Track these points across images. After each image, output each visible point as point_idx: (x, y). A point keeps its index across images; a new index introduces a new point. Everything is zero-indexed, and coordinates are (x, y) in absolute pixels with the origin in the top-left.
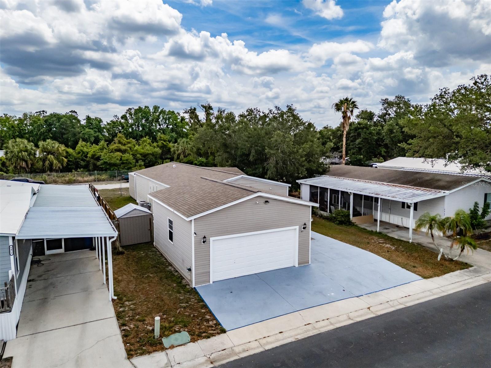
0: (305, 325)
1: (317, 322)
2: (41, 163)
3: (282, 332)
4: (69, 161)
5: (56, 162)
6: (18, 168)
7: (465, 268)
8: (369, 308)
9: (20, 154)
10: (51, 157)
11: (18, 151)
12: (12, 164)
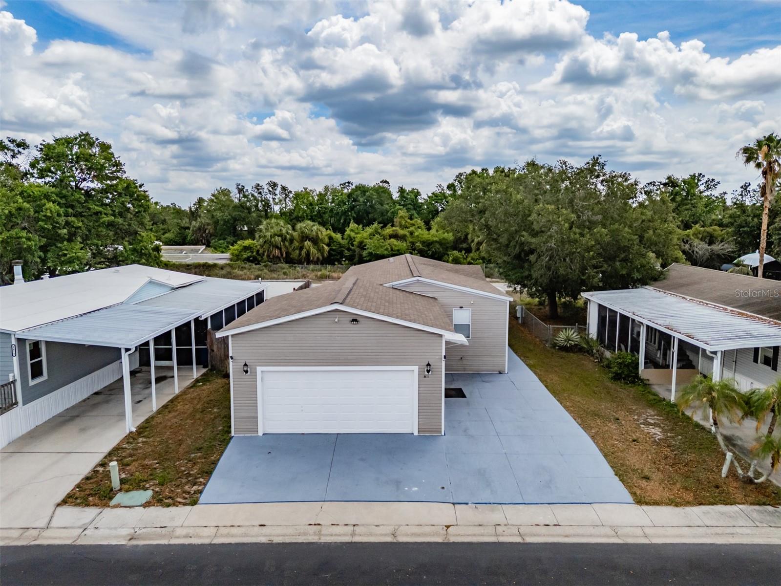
0: (310, 525)
1: (332, 525)
2: (298, 252)
3: (264, 525)
4: (331, 250)
5: (313, 250)
6: (271, 257)
7: (769, 505)
8: (448, 527)
9: (273, 239)
10: (308, 243)
11: (271, 236)
12: (264, 252)
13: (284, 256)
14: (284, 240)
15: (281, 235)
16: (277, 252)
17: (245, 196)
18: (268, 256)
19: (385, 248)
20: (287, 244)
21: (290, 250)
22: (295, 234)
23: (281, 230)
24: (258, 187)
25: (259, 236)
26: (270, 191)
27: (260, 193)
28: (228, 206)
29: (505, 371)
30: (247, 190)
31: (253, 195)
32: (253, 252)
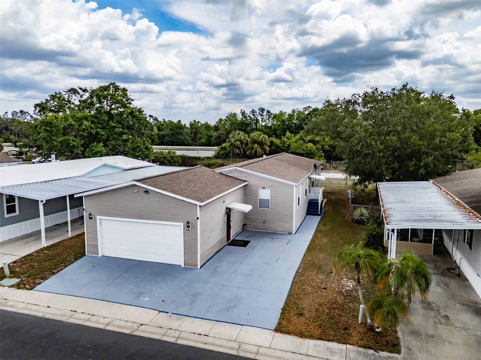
1: (82, 313)
2: (250, 151)
3: (49, 307)
5: (259, 150)
6: (234, 154)
7: (373, 349)
8: (141, 325)
9: (235, 143)
10: (256, 145)
11: (234, 141)
12: (231, 150)
13: (242, 153)
14: (242, 143)
15: (240, 141)
16: (237, 151)
17: (245, 117)
18: (233, 153)
19: (302, 149)
20: (244, 146)
21: (246, 149)
22: (249, 139)
23: (241, 137)
24: (253, 112)
25: (228, 141)
26: (260, 113)
27: (254, 115)
28: (235, 123)
29: (293, 233)
30: (247, 113)
31: (250, 117)
32: (226, 151)
